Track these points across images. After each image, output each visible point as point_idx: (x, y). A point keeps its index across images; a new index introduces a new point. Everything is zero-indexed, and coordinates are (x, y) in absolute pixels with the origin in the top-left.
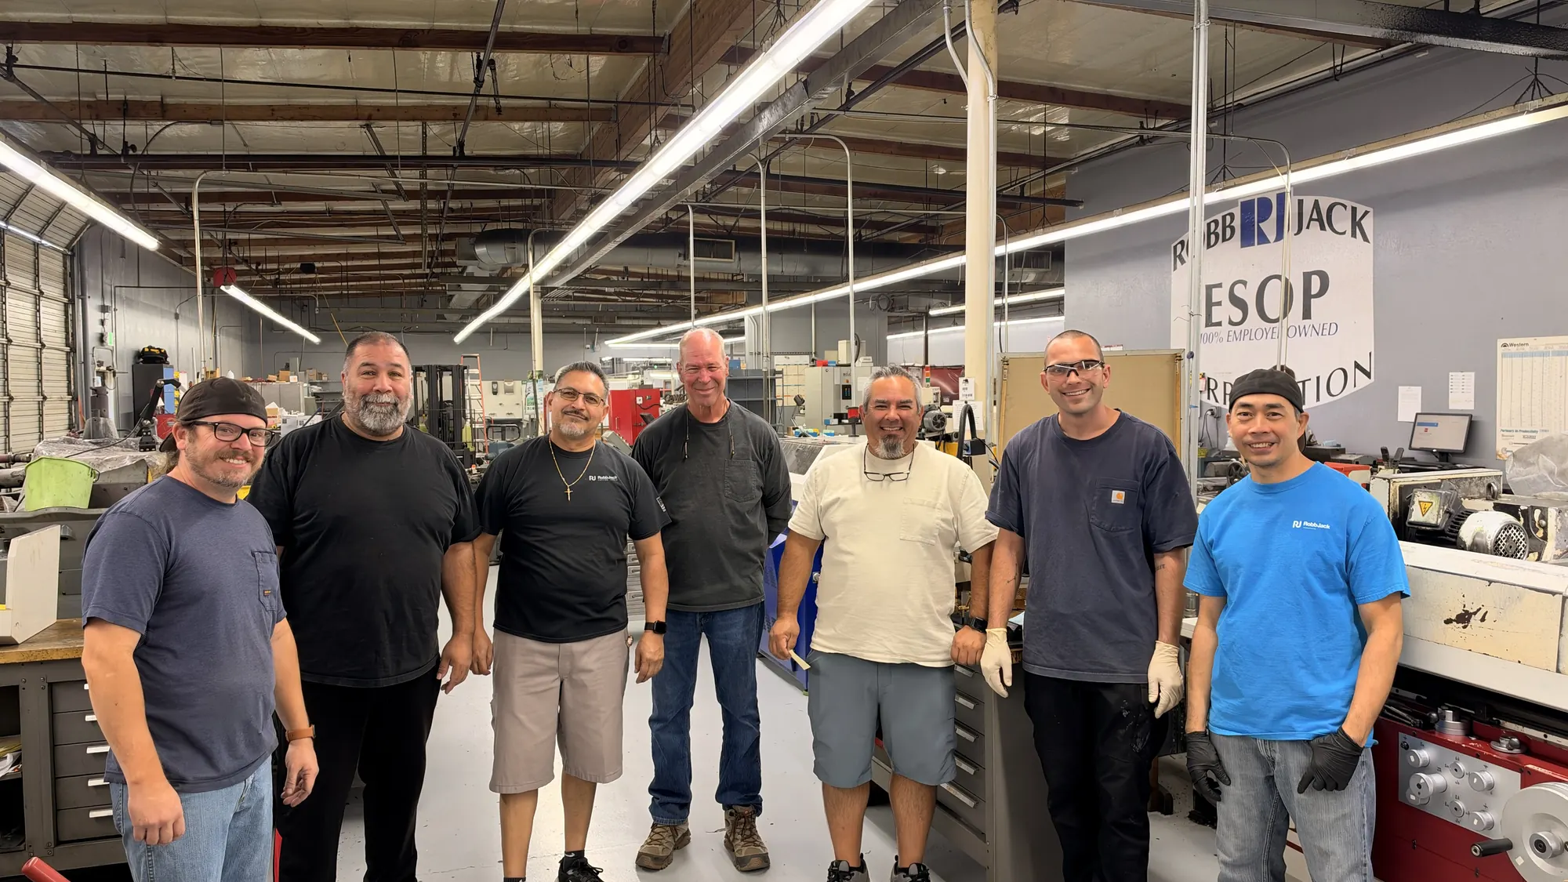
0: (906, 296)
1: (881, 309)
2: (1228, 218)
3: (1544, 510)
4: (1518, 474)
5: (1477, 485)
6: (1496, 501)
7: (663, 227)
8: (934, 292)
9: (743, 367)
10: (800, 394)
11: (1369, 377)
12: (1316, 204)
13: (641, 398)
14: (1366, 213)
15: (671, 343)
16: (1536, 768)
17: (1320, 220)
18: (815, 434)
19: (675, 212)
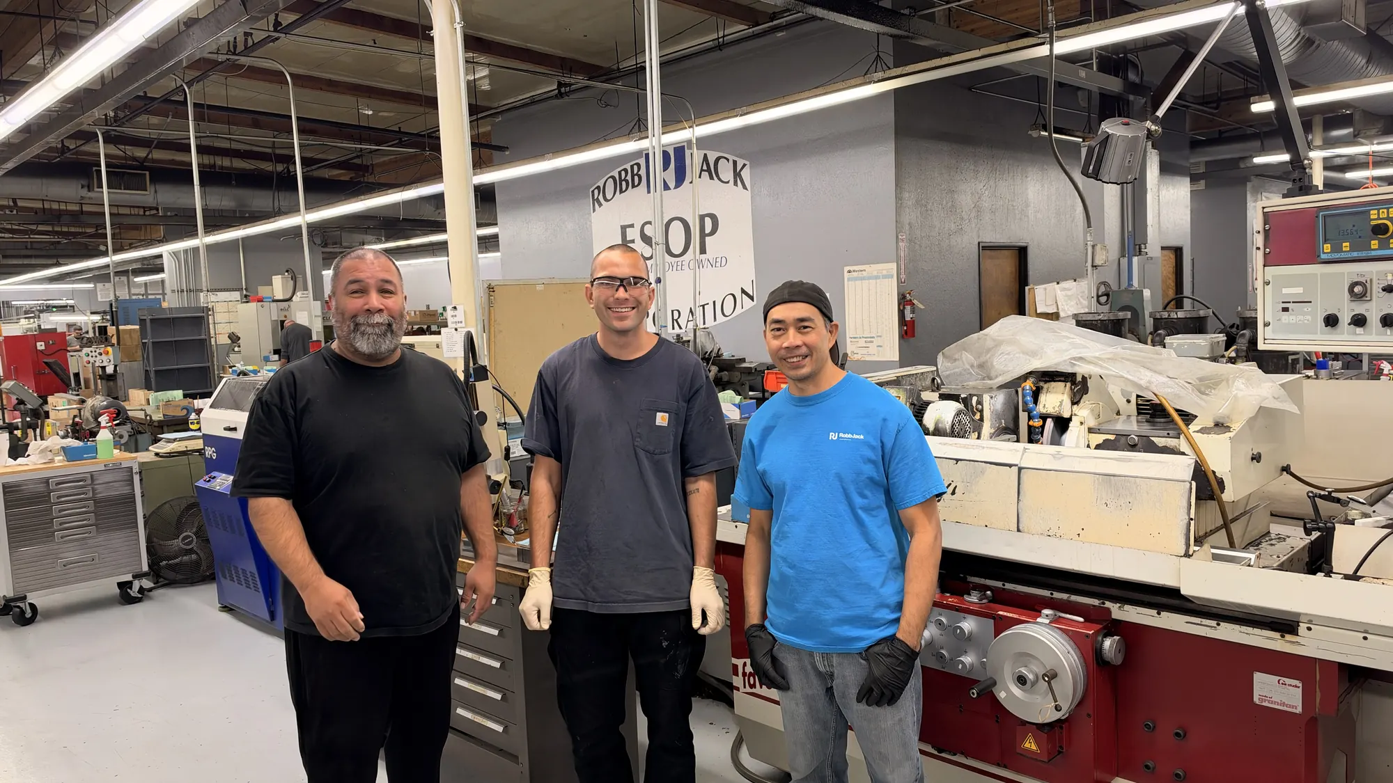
0: (339, 232)
1: (315, 244)
2: (635, 167)
3: (980, 397)
4: (948, 369)
5: (920, 380)
6: (940, 392)
7: (59, 157)
8: (369, 228)
9: (165, 305)
10: (235, 331)
11: (752, 299)
12: (705, 158)
13: (43, 343)
14: (744, 165)
15: (73, 284)
16: (1005, 614)
17: (709, 170)
18: (255, 372)
19: (74, 141)
